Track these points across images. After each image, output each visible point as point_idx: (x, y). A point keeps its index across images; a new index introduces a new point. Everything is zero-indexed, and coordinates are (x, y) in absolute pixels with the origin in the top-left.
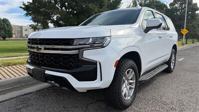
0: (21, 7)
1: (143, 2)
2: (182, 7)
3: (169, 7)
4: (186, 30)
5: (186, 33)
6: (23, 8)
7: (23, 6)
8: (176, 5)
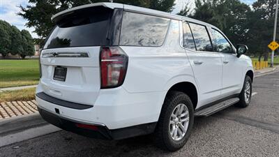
0: (21, 14)
1: (211, 2)
2: (272, 9)
3: (252, 9)
4: (276, 44)
5: (276, 48)
6: (24, 15)
7: (24, 13)
8: (264, 5)
